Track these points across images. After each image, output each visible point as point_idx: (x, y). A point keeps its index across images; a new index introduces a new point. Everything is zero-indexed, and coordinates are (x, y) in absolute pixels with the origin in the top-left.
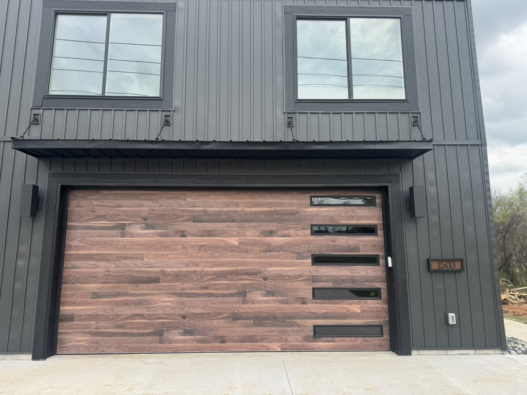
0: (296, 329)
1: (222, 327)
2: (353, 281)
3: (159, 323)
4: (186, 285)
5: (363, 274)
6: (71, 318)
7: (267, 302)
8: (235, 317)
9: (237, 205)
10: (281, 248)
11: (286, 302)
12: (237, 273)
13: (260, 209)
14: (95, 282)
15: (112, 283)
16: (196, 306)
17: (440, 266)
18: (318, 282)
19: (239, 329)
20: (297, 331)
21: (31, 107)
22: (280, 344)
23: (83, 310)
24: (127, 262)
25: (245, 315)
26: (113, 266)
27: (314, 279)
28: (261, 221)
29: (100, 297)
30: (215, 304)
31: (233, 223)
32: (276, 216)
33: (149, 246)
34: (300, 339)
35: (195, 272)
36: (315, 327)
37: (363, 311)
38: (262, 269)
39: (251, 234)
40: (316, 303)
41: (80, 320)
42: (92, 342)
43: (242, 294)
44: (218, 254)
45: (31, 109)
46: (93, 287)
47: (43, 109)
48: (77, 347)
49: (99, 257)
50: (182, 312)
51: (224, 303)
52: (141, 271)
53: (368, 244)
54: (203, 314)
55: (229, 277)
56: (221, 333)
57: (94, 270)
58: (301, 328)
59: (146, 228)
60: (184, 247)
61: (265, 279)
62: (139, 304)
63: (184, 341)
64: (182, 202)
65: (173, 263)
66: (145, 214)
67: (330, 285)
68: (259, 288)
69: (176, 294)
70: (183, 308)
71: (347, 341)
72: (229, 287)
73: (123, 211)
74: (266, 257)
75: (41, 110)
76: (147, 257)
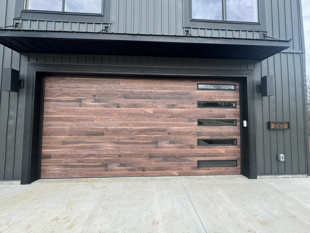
0: (187, 162)
1: (143, 162)
2: (222, 135)
3: (104, 160)
4: (121, 137)
5: (227, 131)
6: (49, 157)
7: (170, 147)
8: (151, 156)
9: (152, 88)
10: (179, 115)
11: (182, 148)
12: (152, 130)
13: (167, 91)
14: (64, 135)
15: (75, 135)
16: (127, 150)
17: (276, 126)
18: (201, 135)
19: (153, 163)
20: (188, 164)
21: (13, 18)
22: (178, 171)
23: (56, 151)
24: (84, 122)
25: (157, 155)
26: (75, 125)
27: (199, 134)
28: (167, 99)
29: (67, 144)
30: (139, 149)
31: (149, 100)
32: (176, 96)
33: (97, 113)
34: (190, 168)
35: (126, 129)
36: (198, 161)
37: (226, 152)
38: (167, 128)
39: (161, 106)
40: (200, 148)
41: (55, 158)
42: (63, 171)
43: (156, 143)
44: (140, 119)
45: (14, 19)
46: (63, 137)
47: (22, 20)
48: (54, 174)
49: (66, 119)
50: (119, 153)
51: (144, 148)
52: (93, 128)
53: (231, 113)
54: (132, 154)
55: (147, 132)
56: (143, 165)
57: (63, 127)
58: (190, 162)
59: (95, 102)
60: (119, 114)
61: (169, 134)
62: (92, 148)
63: (120, 170)
64: (117, 86)
65: (113, 124)
66: (94, 93)
67: (208, 137)
68: (166, 139)
69: (114, 142)
70: (119, 151)
71: (216, 169)
72: (147, 138)
73: (80, 91)
74: (170, 121)
75: (21, 21)
76: (96, 120)
